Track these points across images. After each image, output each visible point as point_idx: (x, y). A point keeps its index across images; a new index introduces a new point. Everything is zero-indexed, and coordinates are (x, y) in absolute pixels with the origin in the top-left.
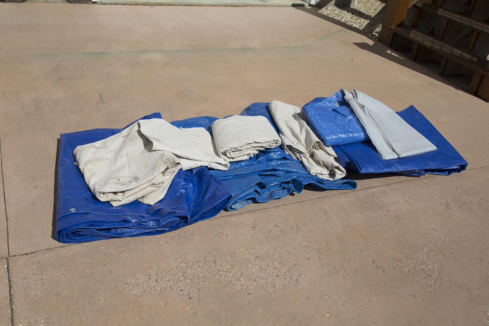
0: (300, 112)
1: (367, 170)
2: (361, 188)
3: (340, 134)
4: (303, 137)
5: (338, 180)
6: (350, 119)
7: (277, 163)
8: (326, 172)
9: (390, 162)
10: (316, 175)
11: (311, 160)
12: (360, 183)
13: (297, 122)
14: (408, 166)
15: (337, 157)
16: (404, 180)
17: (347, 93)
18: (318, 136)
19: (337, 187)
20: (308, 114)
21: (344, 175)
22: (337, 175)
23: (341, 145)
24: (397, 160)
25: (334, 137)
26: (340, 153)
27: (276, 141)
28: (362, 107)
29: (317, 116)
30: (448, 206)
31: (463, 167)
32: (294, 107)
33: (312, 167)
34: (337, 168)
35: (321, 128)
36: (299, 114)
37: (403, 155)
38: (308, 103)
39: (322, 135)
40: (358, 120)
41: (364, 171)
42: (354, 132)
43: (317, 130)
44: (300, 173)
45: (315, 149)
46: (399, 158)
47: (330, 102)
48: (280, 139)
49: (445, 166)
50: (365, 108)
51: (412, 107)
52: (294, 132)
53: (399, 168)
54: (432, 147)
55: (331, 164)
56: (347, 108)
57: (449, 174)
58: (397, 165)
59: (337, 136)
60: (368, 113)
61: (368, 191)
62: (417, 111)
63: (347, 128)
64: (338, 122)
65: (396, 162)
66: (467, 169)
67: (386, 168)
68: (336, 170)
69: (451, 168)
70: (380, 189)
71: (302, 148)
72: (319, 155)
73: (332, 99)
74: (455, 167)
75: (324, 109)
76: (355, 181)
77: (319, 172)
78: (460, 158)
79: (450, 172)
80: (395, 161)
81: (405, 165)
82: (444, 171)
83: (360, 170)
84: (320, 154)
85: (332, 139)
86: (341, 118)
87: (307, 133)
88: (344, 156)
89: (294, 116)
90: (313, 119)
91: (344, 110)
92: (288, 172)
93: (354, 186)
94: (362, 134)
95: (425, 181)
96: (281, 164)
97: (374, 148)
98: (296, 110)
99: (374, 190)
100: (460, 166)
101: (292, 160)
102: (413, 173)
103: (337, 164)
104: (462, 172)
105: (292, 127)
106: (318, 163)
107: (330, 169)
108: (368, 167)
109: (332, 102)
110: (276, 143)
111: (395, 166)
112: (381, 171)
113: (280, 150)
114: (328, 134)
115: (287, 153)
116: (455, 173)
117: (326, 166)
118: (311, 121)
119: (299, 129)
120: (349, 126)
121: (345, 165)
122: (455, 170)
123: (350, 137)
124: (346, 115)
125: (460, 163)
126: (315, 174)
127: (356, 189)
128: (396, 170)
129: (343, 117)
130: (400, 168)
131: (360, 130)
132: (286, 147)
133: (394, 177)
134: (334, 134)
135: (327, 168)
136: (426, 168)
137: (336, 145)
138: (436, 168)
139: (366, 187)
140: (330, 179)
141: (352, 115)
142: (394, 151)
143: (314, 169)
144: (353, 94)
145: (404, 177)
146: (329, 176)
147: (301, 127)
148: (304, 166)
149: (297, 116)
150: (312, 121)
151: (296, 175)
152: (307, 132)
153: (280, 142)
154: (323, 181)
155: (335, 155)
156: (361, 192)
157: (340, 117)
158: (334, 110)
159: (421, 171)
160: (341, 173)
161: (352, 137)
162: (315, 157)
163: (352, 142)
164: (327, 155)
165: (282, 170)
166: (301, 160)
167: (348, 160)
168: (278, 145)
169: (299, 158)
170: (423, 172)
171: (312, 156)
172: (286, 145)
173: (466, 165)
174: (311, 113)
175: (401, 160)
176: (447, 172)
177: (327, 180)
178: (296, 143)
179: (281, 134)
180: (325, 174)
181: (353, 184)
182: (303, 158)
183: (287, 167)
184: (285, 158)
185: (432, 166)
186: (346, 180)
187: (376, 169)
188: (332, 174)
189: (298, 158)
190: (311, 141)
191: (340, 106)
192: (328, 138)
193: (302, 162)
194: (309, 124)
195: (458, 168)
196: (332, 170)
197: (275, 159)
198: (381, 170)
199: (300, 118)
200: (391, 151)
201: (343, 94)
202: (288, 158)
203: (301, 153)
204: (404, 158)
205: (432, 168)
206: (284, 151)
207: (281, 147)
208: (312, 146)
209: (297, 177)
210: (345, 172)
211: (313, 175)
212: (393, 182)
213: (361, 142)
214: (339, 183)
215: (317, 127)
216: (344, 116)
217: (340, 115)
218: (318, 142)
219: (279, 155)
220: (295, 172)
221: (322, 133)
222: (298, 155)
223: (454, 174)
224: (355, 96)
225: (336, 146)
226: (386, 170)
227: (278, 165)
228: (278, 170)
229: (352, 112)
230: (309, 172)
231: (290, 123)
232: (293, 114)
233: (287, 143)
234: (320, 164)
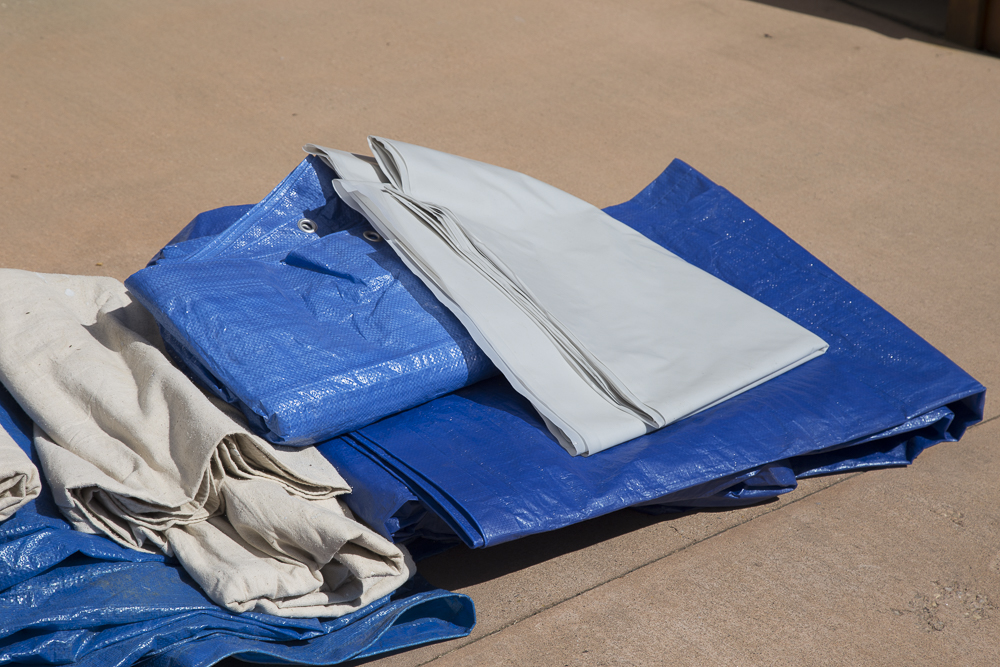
0: (126, 301)
1: (505, 524)
2: (500, 622)
3: (342, 371)
4: (155, 431)
5: (378, 605)
6: (383, 291)
7: (39, 594)
8: (304, 579)
9: (615, 461)
10: (259, 609)
11: (217, 537)
12: (487, 597)
13: (115, 357)
14: (700, 459)
15: (349, 489)
16: (701, 534)
17: (341, 161)
18: (236, 408)
19: (382, 643)
20: (162, 309)
21: (402, 575)
22: (366, 584)
23: (363, 427)
24: (645, 443)
25: (316, 396)
26: (364, 466)
27: (9, 484)
28: (431, 217)
29: (209, 307)
30: (930, 618)
31: (966, 412)
32: (90, 282)
33: (230, 571)
34: (356, 546)
35: (240, 363)
36: (121, 316)
37: (669, 413)
38: (162, 254)
39: (254, 400)
40: (420, 289)
41: (490, 534)
42: (413, 351)
43: (225, 379)
44: (168, 615)
45: (227, 479)
46: (653, 432)
47: (269, 224)
48: (30, 468)
49: (879, 425)
50: (446, 220)
51: (678, 169)
52: (108, 414)
53: (661, 479)
54: (803, 345)
55: (323, 535)
56: (357, 240)
57: (910, 456)
58: (647, 469)
59: (332, 385)
60: (463, 244)
61: (537, 625)
62: (703, 184)
63: (371, 335)
64: (326, 314)
65: (648, 455)
66: (986, 414)
67: (600, 495)
68: (357, 561)
69: (909, 426)
70: (595, 603)
71: (159, 488)
72: (253, 504)
73: (278, 205)
74: (929, 420)
75: (241, 265)
76: (461, 592)
77: (271, 589)
78: (945, 367)
79: (912, 444)
80: (636, 448)
81: (685, 459)
82: (884, 446)
83: (470, 532)
84: (256, 495)
85: (310, 406)
86: (335, 294)
87: (176, 405)
88: (384, 479)
89: (97, 331)
90: (191, 327)
91: (346, 250)
92: (104, 627)
93: (462, 617)
94: (455, 352)
95: (804, 514)
96: (64, 592)
97: (524, 408)
98: (104, 297)
99: (565, 615)
100: (951, 406)
101: (119, 556)
102: (736, 488)
103: (350, 529)
104: (971, 433)
105: (94, 387)
106: (256, 543)
107: (323, 561)
108: (508, 510)
109: (280, 220)
110: (15, 491)
111: (640, 476)
112: (577, 516)
113: (45, 521)
114: (281, 387)
115: (84, 528)
116: (940, 446)
117: (298, 551)
118: (183, 341)
119: (133, 390)
120: (380, 327)
121: (396, 524)
122: (932, 434)
123: (396, 380)
124: (357, 275)
125: (948, 393)
126: (251, 605)
127: (475, 632)
128: (648, 495)
129: (345, 285)
130: (669, 481)
131: (441, 332)
132: (73, 501)
133: (653, 527)
134: (314, 379)
135: (309, 558)
136: (791, 453)
137: (333, 431)
138: (839, 439)
139: (526, 611)
140: (338, 610)
141: (389, 270)
142: (623, 401)
143: (239, 579)
144: (372, 161)
145: (701, 516)
146: (324, 598)
147: (142, 376)
148: (188, 577)
149: (113, 327)
150: (190, 339)
151: (150, 634)
152: (174, 401)
153: (36, 482)
154: (302, 630)
155: (339, 482)
156: (504, 638)
157: (329, 291)
158: (294, 261)
159: (773, 471)
160: (382, 567)
161: (406, 378)
162: (237, 516)
163: (411, 398)
164: (299, 493)
165: (70, 627)
166: (165, 547)
167: (404, 495)
168: (26, 499)
169: (157, 540)
170: (782, 475)
171: (221, 513)
172: (74, 491)
173: (980, 396)
174: (177, 301)
175: (664, 441)
176: (899, 451)
177: (322, 620)
178: (124, 467)
179: (40, 440)
180: (304, 590)
181: (456, 607)
182: (177, 536)
183: (92, 603)
184: (79, 559)
185: (820, 435)
186: (417, 599)
187: (548, 510)
188: (341, 584)
189: (148, 544)
190: (197, 441)
191: (320, 232)
192: (286, 408)
193: (173, 560)
194: (181, 356)
195: (944, 420)
196: (335, 562)
197: (23, 577)
198: (574, 508)
199: (129, 335)
200: (609, 405)
201: (328, 173)
202: (93, 552)
203: (157, 511)
204: (675, 425)
205: (821, 446)
206: (67, 520)
207: (49, 503)
208: (207, 465)
209: (160, 642)
210: (401, 560)
211: (241, 609)
212: (651, 554)
213: (457, 392)
214: (385, 620)
215: (220, 360)
216: (349, 278)
217: (329, 279)
218: (236, 438)
219: (42, 547)
220: (141, 620)
221: (248, 386)
222: (146, 527)
223: (934, 454)
224: (389, 171)
225: (340, 436)
226: (600, 505)
227: (47, 605)
228: (48, 630)
229: (385, 253)
230: (216, 602)
231: (77, 373)
232: (91, 321)
233: (74, 473)
234: (269, 546)
